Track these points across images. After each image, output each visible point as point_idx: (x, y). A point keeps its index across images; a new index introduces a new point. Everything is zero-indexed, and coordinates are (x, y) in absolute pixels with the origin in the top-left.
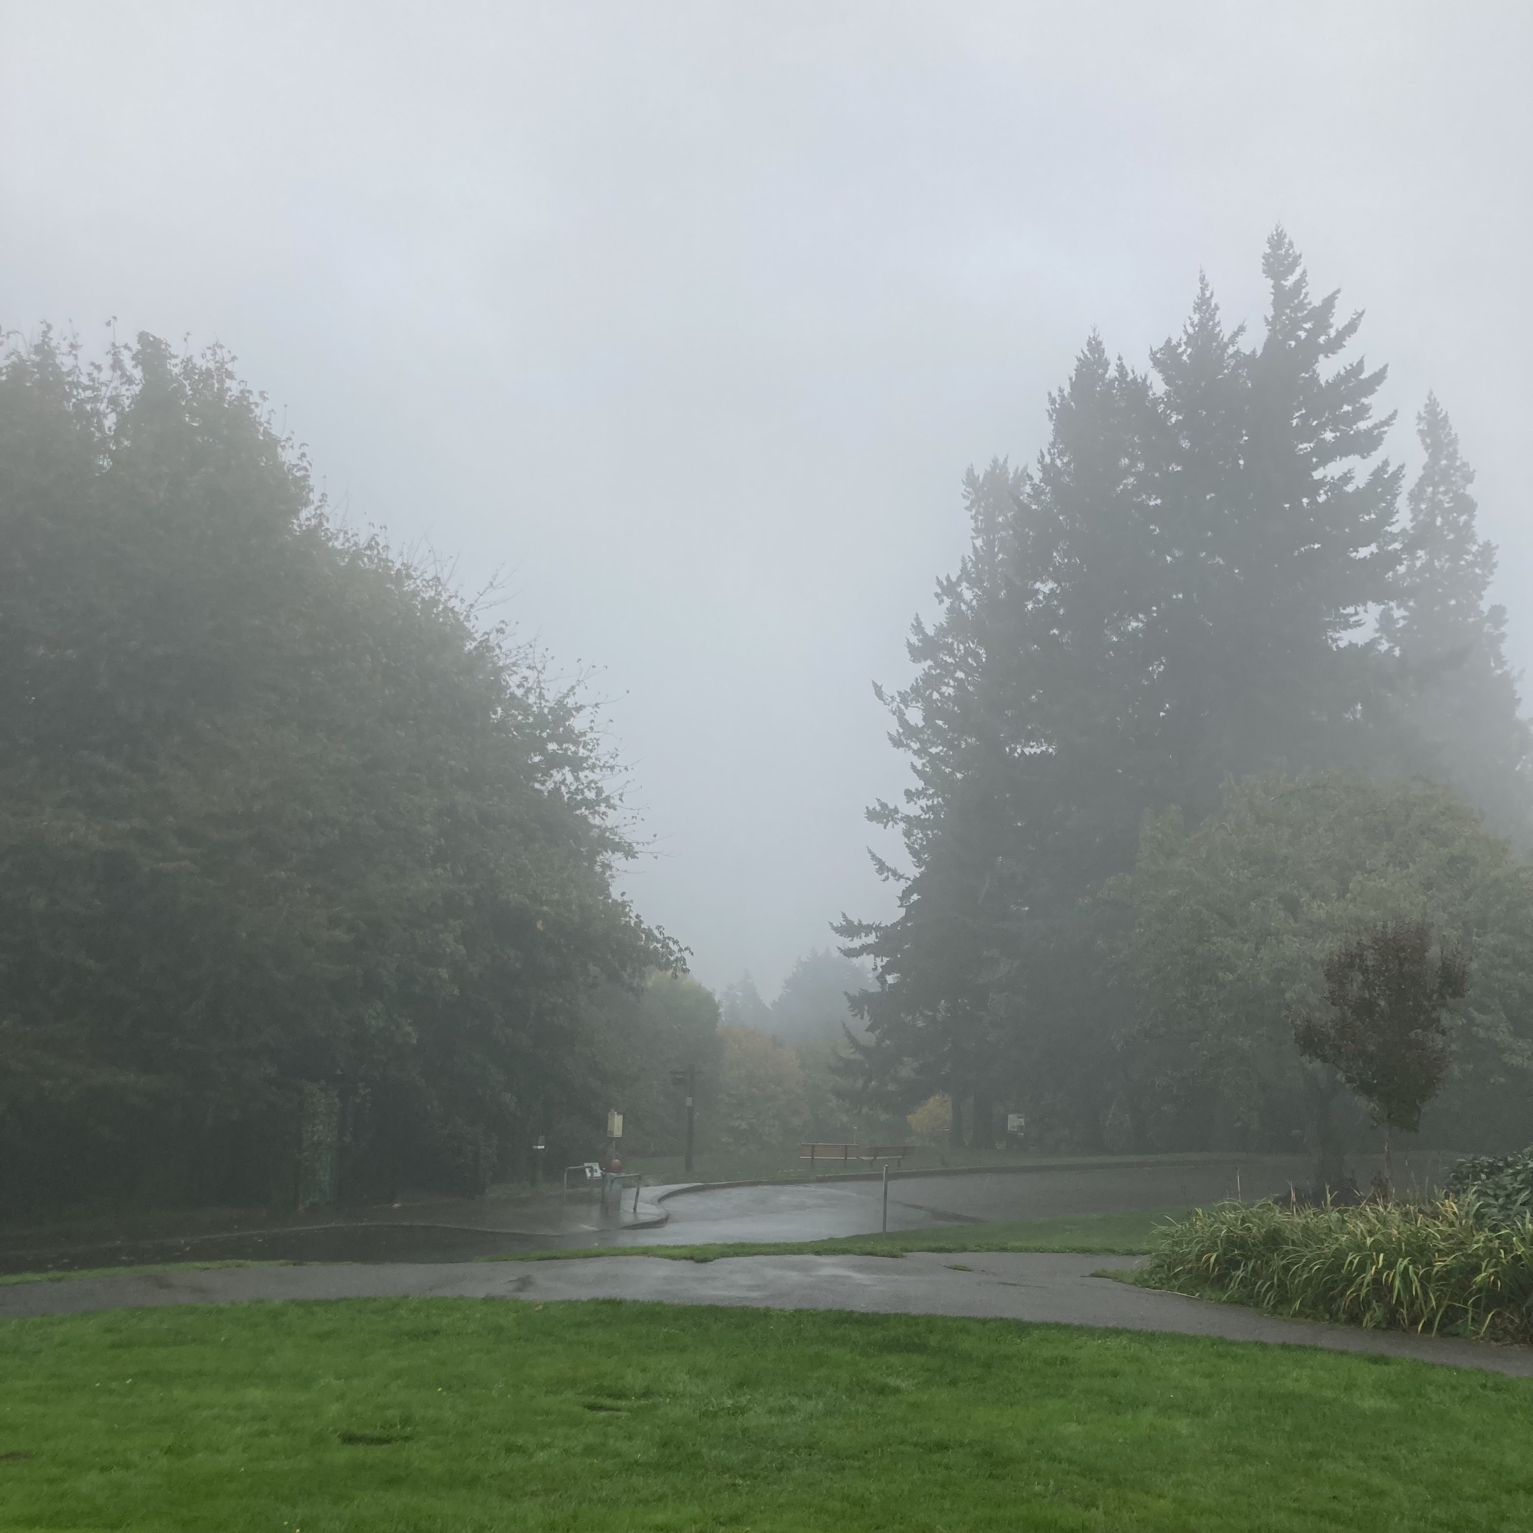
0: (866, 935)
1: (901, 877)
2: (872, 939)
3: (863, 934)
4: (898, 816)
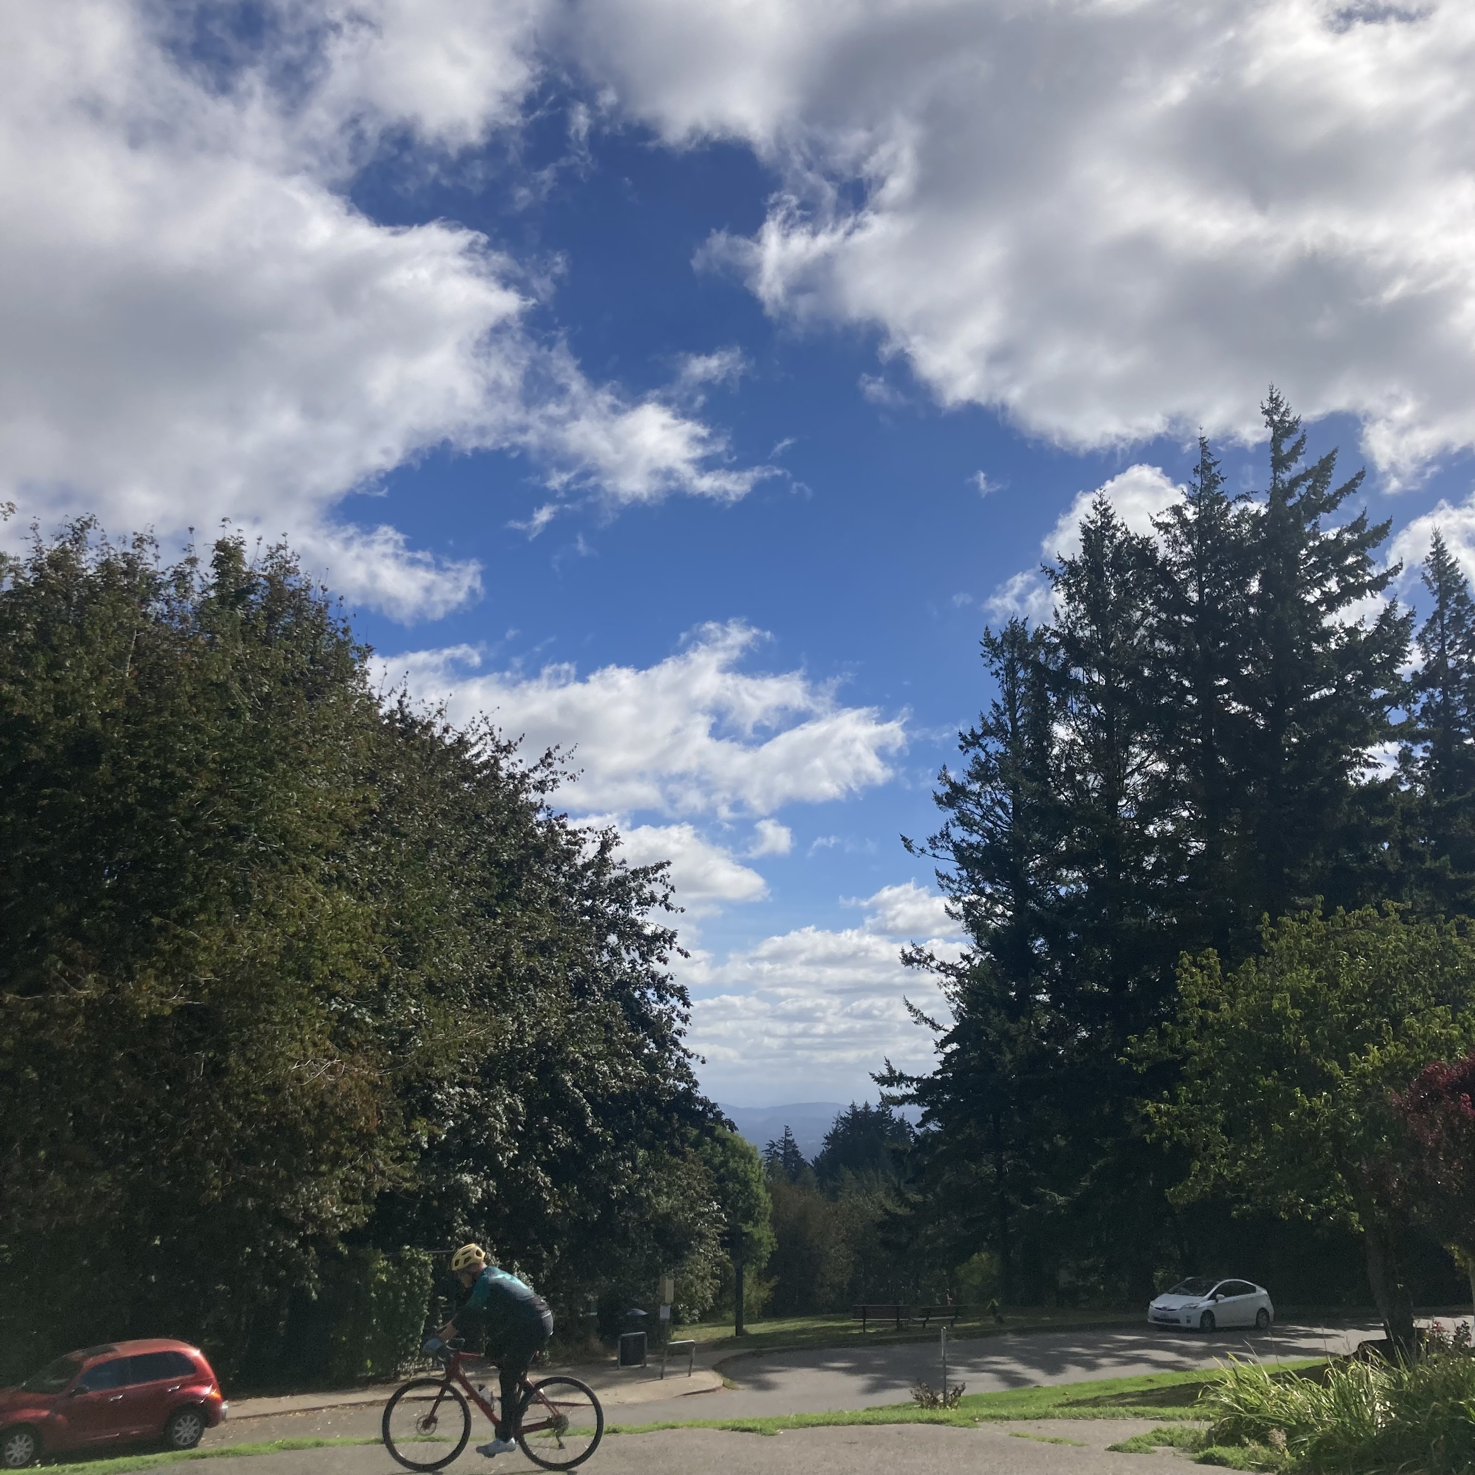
0: (907, 1086)
1: (940, 1028)
2: (911, 1091)
3: (903, 1085)
4: (934, 964)
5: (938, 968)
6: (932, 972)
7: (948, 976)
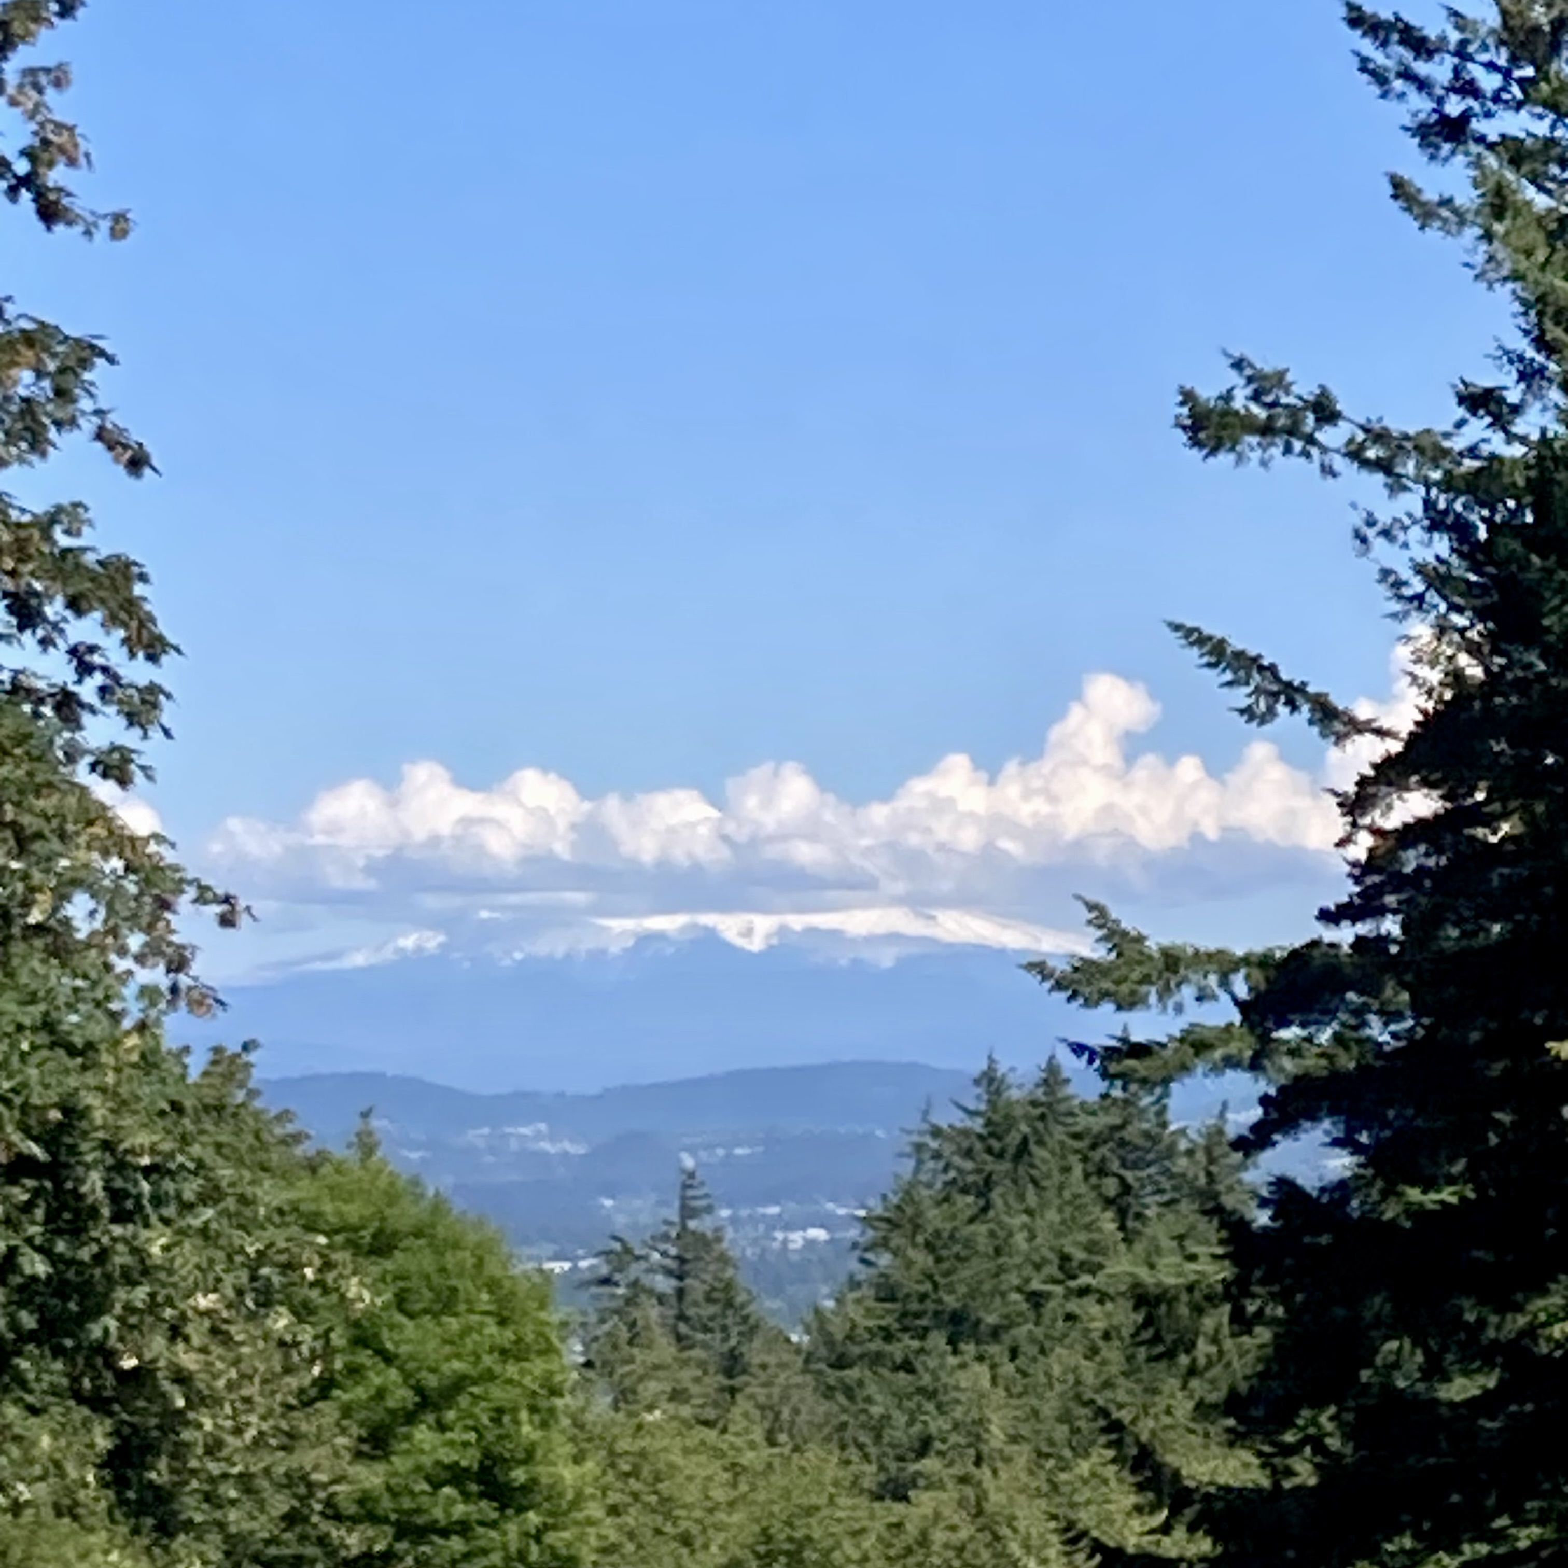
0: (1203, 994)
2: (1220, 1012)
3: (1185, 994)
4: (1332, 436)
5: (1355, 454)
6: (1328, 471)
7: (1397, 486)
